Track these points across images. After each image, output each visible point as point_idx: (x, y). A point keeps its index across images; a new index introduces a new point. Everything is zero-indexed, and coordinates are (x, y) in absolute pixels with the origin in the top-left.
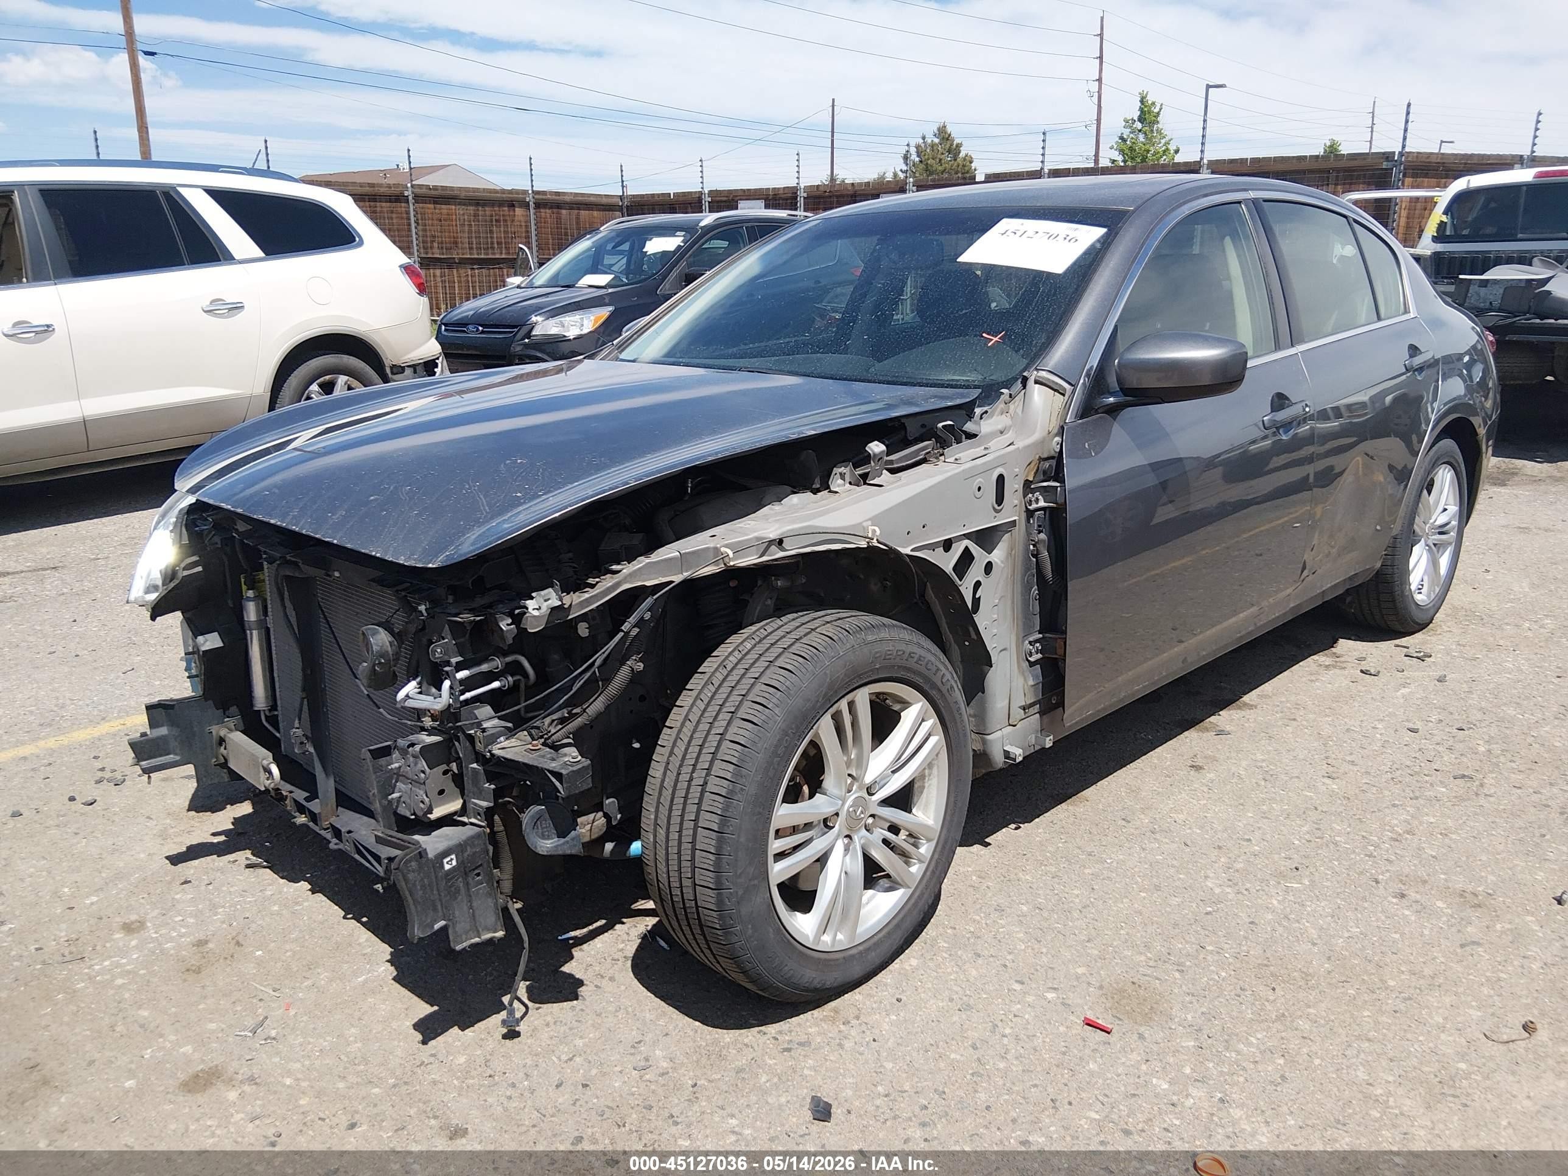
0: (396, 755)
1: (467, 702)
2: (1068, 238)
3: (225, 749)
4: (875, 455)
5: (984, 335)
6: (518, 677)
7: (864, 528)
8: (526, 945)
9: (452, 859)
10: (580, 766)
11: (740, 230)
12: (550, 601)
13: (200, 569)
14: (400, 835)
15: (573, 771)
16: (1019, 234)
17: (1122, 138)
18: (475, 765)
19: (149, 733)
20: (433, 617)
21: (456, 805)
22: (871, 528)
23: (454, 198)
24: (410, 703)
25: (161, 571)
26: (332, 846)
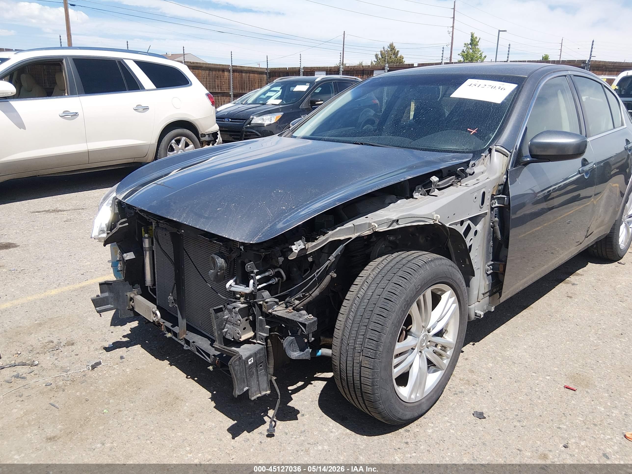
0: (226, 312)
1: (259, 290)
2: (500, 88)
3: (133, 302)
4: (434, 182)
5: (468, 129)
6: (279, 278)
7: (432, 215)
8: (279, 397)
9: (252, 360)
10: (313, 321)
11: (331, 83)
12: (300, 246)
13: (127, 224)
14: (226, 347)
15: (310, 323)
16: (477, 85)
17: (463, 51)
18: (261, 317)
19: (100, 295)
20: (246, 252)
21: (251, 334)
22: (435, 215)
23: (201, 67)
24: (233, 289)
25: (106, 224)
26: (185, 348)
